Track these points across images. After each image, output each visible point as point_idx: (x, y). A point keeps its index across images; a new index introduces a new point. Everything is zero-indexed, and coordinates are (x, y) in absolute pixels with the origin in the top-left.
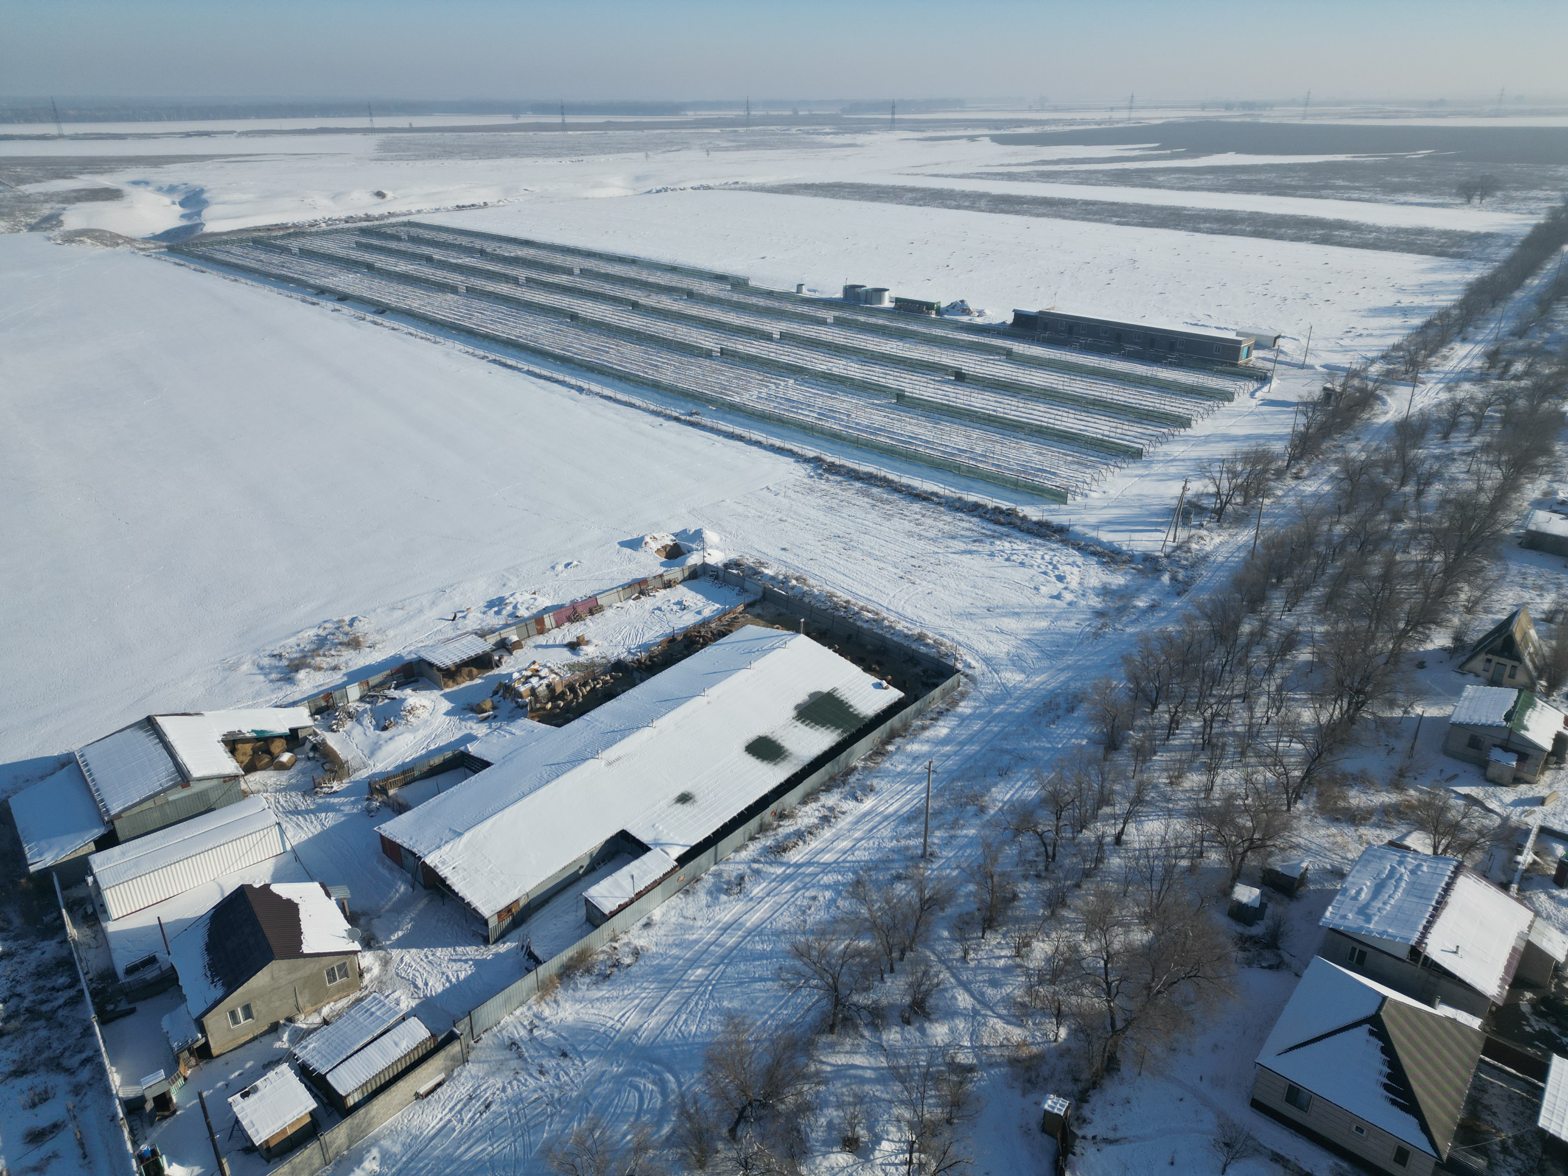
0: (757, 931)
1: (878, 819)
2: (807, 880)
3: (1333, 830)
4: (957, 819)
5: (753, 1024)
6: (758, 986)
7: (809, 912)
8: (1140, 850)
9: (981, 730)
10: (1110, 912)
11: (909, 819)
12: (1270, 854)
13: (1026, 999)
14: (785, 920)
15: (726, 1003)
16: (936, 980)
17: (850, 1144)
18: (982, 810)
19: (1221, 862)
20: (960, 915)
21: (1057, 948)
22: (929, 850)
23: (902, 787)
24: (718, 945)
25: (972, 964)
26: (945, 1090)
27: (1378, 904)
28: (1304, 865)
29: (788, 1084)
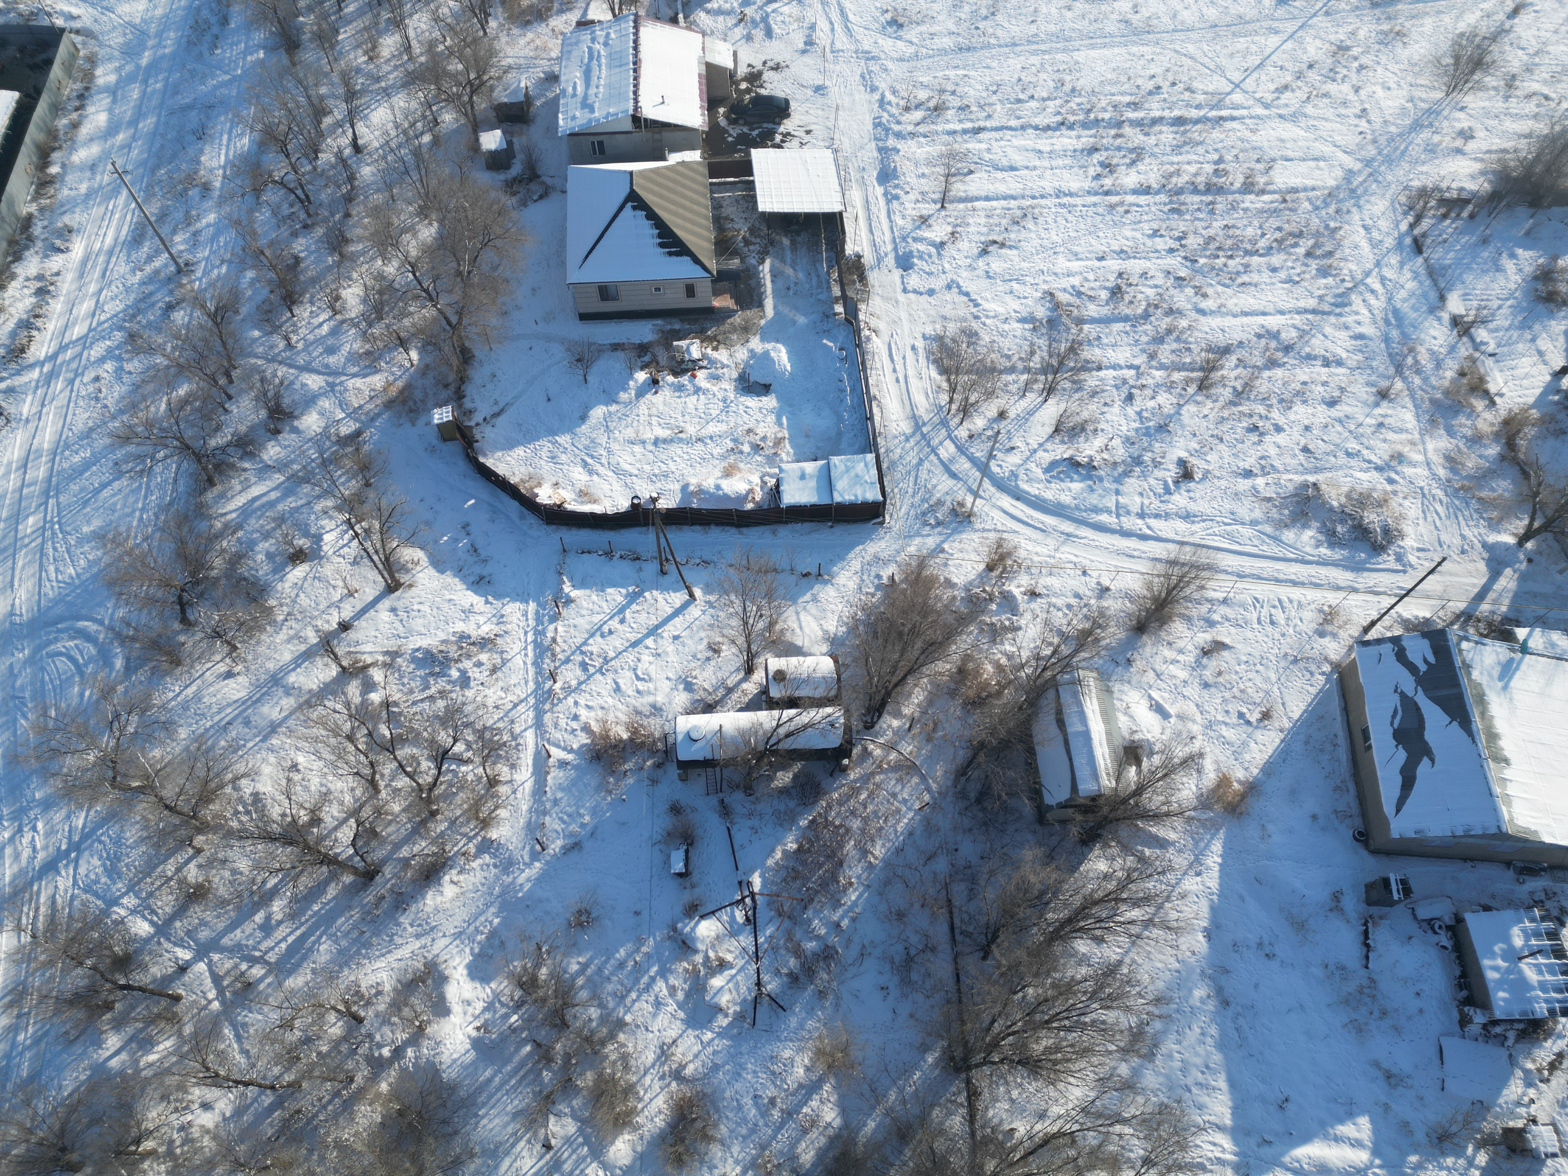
0: (61, 447)
1: (101, 259)
2: (74, 365)
3: (530, 35)
4: (187, 212)
5: (129, 529)
6: (106, 493)
7: (102, 396)
8: (381, 147)
9: (144, 92)
10: (389, 224)
11: (136, 239)
12: (492, 89)
13: (367, 346)
14: (82, 418)
15: (86, 529)
16: (277, 381)
17: (298, 557)
18: (206, 188)
19: (457, 120)
20: (258, 308)
21: (365, 285)
22: (180, 261)
23: (102, 209)
24: (29, 485)
25: (300, 346)
26: (348, 463)
27: (592, 91)
28: (523, 85)
29: (206, 552)
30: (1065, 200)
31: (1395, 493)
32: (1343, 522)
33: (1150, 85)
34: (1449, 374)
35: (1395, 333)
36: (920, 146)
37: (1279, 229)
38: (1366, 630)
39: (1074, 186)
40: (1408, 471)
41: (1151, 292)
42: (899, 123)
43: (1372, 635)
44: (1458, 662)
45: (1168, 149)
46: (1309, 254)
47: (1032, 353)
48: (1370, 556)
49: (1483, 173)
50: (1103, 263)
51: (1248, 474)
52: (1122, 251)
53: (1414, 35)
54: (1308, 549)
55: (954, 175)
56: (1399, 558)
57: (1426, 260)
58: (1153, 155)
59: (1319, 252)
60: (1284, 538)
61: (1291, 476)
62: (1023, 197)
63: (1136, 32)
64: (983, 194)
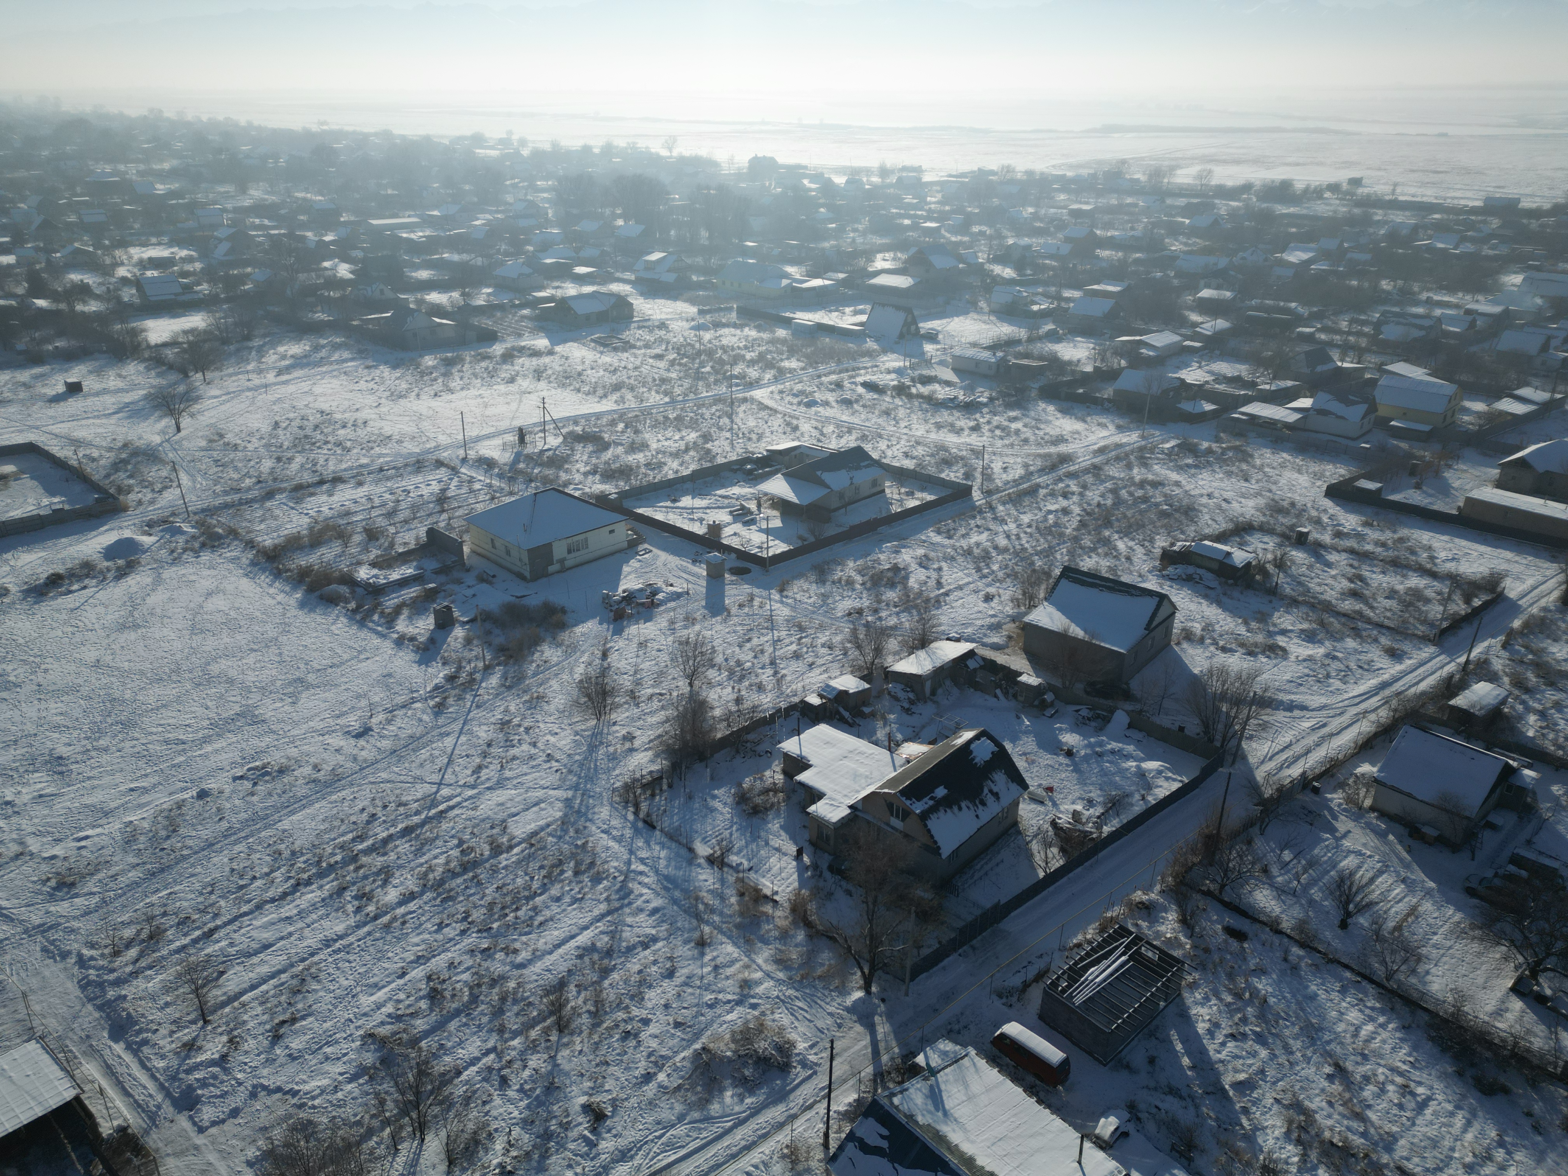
30: (337, 945)
31: (763, 1014)
32: (745, 1065)
33: (365, 816)
34: (733, 900)
35: (677, 894)
36: (149, 979)
37: (542, 867)
38: (826, 1145)
39: (340, 928)
40: (760, 990)
41: (466, 976)
42: (113, 971)
43: (833, 1145)
44: (904, 1120)
45: (411, 856)
46: (577, 873)
47: (382, 1102)
48: (784, 1079)
49: (657, 756)
50: (407, 978)
51: (648, 1077)
52: (419, 957)
53: (550, 695)
54: (737, 1109)
55: (204, 986)
56: (804, 1064)
57: (662, 831)
58: (400, 867)
59: (583, 868)
60: (713, 1113)
61: (682, 1055)
62: (292, 965)
63: (327, 784)
64: (245, 986)
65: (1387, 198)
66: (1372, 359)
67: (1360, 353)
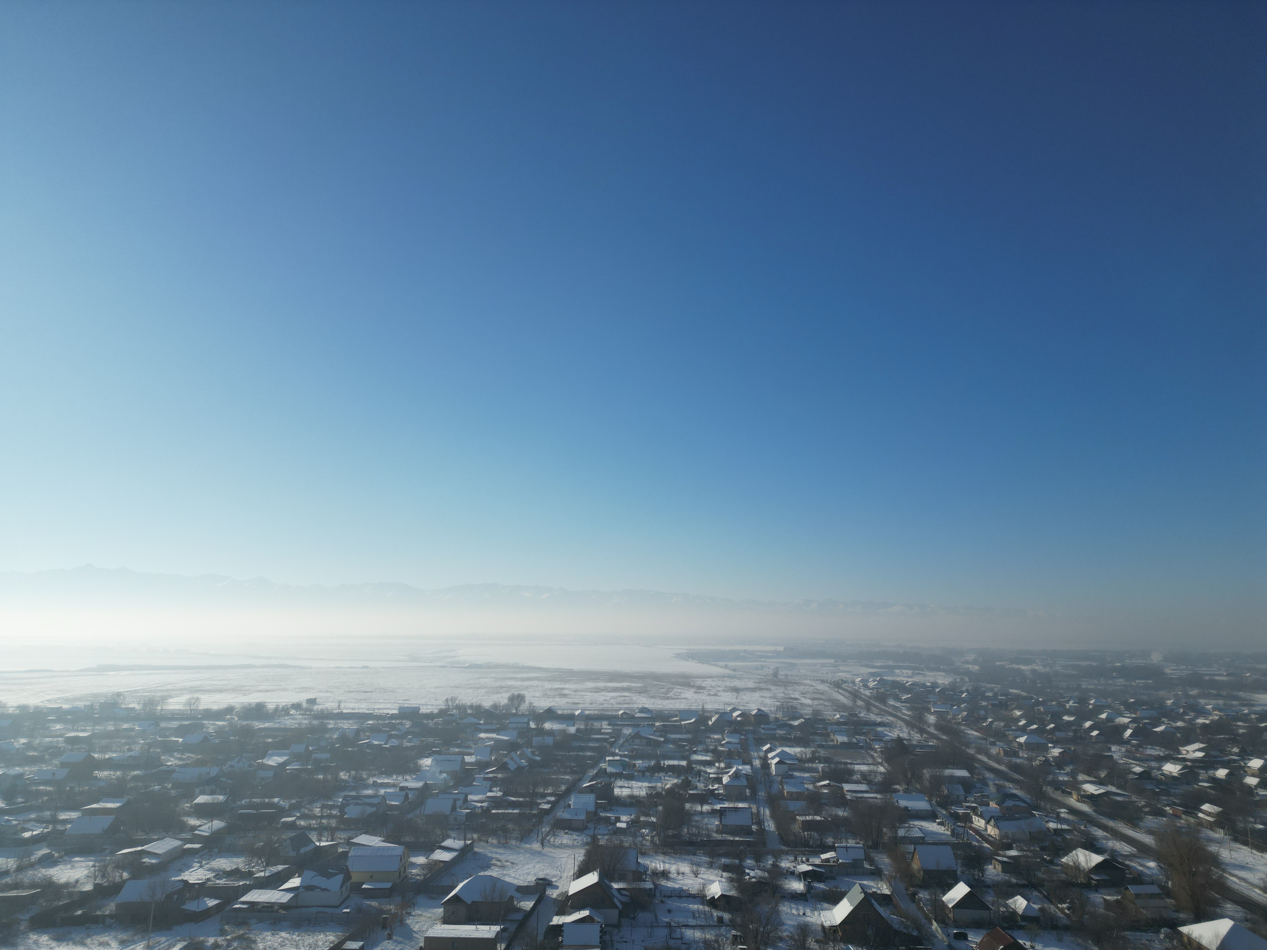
65: (335, 711)
66: (342, 836)
67: (332, 831)
